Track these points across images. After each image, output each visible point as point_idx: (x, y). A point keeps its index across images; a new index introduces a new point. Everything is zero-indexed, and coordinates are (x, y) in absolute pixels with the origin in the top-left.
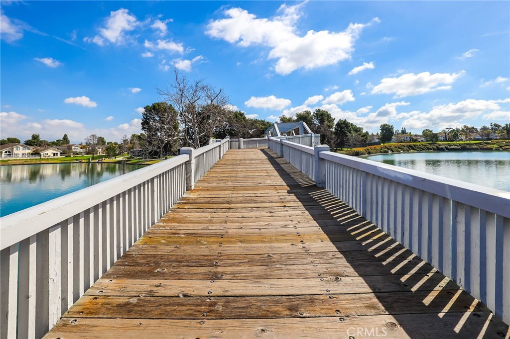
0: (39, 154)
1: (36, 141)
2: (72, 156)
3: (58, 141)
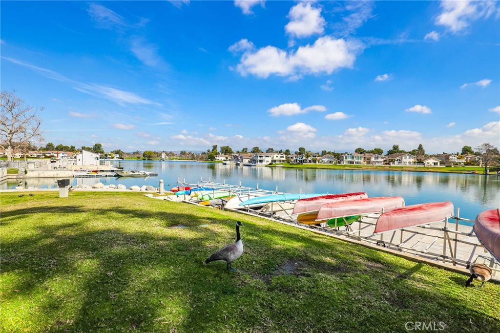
0: (423, 163)
2: (453, 166)
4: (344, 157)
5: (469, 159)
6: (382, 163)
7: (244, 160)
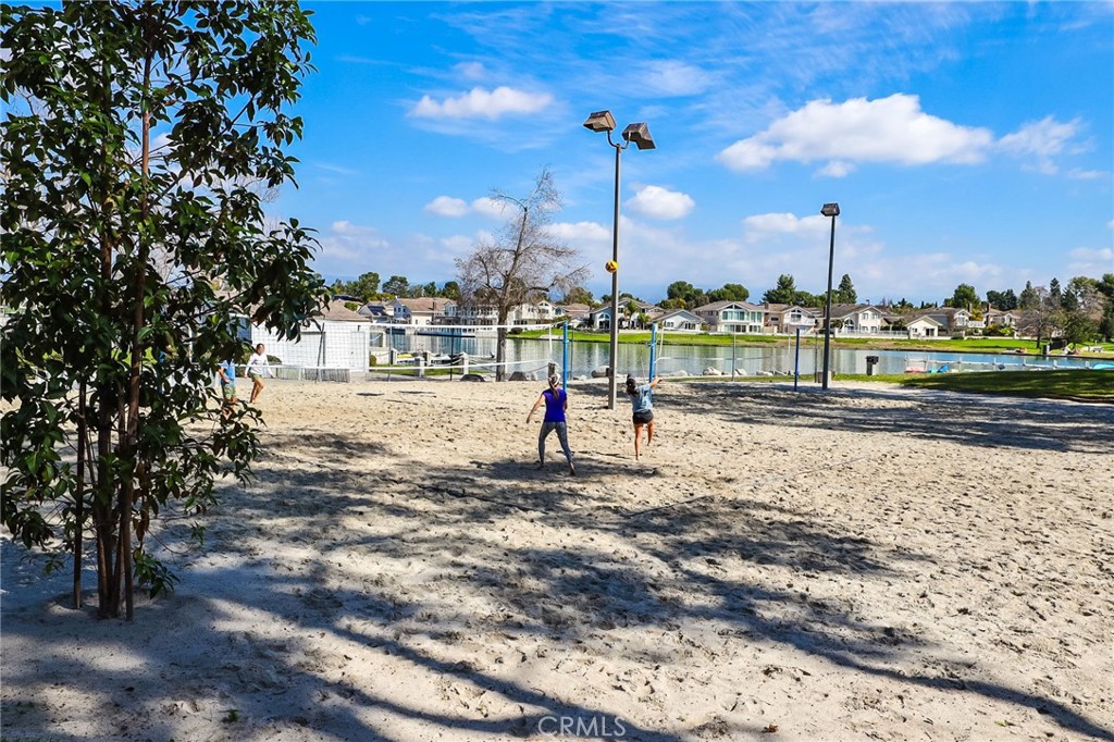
0: (905, 329)
1: (789, 292)
4: (721, 314)
5: (991, 320)
6: (812, 329)
7: (414, 318)
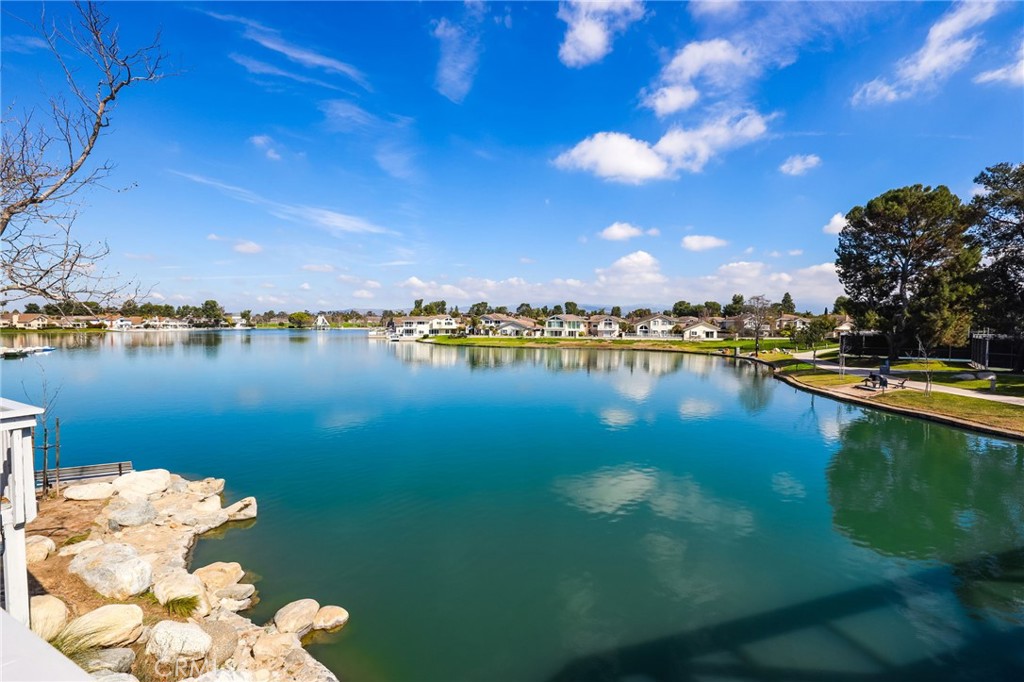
0: (681, 332)
1: (738, 306)
2: (738, 339)
3: (776, 305)
5: (785, 323)
